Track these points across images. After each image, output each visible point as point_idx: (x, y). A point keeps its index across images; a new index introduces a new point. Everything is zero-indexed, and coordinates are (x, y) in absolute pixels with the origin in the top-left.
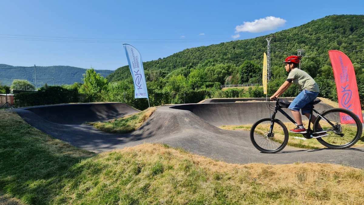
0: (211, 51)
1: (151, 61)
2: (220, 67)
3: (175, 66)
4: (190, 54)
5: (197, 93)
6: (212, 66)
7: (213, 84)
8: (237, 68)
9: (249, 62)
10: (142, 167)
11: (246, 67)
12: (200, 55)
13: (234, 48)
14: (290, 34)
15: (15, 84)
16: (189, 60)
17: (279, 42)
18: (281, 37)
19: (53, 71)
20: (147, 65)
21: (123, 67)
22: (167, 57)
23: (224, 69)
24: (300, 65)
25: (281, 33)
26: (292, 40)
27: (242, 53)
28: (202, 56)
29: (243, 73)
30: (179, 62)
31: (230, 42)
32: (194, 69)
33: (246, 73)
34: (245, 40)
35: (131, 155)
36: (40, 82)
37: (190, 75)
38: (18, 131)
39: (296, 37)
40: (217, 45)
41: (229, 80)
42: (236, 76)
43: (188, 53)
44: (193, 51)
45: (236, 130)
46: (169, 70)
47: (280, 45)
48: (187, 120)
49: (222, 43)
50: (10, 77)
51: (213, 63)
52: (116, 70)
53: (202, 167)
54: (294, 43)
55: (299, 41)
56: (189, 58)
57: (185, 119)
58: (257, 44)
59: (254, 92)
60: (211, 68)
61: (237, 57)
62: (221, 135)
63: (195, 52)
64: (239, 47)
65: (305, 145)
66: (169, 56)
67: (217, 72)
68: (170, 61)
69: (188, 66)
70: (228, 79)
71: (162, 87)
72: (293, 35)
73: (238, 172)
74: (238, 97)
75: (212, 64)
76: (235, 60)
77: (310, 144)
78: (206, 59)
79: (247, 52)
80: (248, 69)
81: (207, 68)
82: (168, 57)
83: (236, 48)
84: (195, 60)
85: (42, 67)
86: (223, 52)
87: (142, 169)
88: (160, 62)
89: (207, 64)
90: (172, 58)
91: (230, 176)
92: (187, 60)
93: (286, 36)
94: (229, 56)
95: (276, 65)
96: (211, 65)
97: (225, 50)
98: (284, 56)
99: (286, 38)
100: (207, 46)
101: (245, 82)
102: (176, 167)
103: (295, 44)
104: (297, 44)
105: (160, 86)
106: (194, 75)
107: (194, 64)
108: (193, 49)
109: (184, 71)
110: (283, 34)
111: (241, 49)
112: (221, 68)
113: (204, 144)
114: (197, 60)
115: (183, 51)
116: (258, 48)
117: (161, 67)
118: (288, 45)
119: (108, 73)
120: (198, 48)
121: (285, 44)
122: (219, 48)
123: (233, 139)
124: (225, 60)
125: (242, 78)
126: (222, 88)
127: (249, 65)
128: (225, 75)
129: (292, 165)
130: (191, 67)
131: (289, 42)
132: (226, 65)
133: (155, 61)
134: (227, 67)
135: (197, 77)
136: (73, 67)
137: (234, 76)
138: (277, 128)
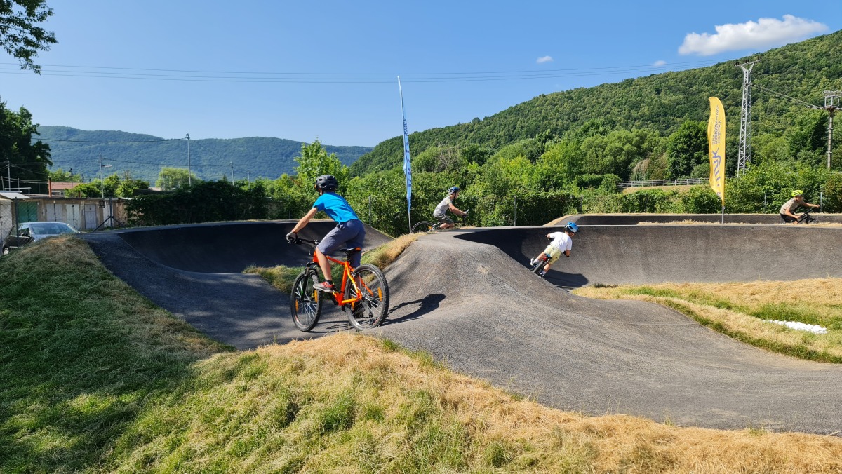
0: (600, 100)
1: (455, 126)
2: (619, 137)
3: (510, 136)
4: (549, 107)
5: (546, 199)
6: (599, 134)
7: (602, 179)
8: (662, 139)
9: (695, 126)
10: (304, 404)
11: (686, 137)
12: (573, 109)
13: (658, 91)
14: (806, 54)
15: (165, 176)
16: (545, 122)
17: (778, 74)
18: (782, 60)
19: (242, 149)
20: (447, 134)
21: (392, 140)
22: (493, 117)
23: (629, 142)
24: (830, 131)
25: (783, 52)
26: (813, 69)
27: (677, 104)
28: (577, 112)
29: (678, 153)
30: (522, 127)
31: (649, 77)
32: (556, 142)
33: (684, 151)
34: (687, 71)
35: (288, 366)
36: (216, 172)
37: (542, 156)
38: (75, 285)
39: (822, 62)
40: (616, 85)
41: (643, 169)
42: (660, 159)
43: (543, 105)
44: (556, 100)
45: (623, 298)
46: (498, 146)
47: (781, 80)
48: (483, 270)
49: (627, 80)
50: (157, 162)
51: (601, 129)
52: (377, 146)
53: (463, 417)
54: (818, 77)
55: (830, 72)
56: (545, 118)
57: (480, 268)
58: (718, 80)
59: (696, 199)
60: (597, 141)
61: (666, 114)
62: (569, 314)
63: (560, 103)
64: (670, 87)
65: (815, 352)
66: (498, 113)
67: (611, 150)
68: (500, 125)
69: (541, 136)
70: (639, 166)
71: (465, 184)
72: (816, 56)
73: (561, 445)
74: (653, 210)
75: (599, 130)
76: (659, 121)
77: (833, 349)
78: (586, 118)
79: (690, 102)
80: (691, 143)
81: (587, 140)
82: (496, 115)
83: (663, 93)
84: (560, 121)
85: (221, 140)
86: (629, 101)
87: (301, 412)
88: (475, 127)
89: (586, 130)
90: (506, 118)
91: (537, 454)
92: (540, 121)
93: (798, 59)
94: (646, 110)
95: (767, 131)
96: (597, 132)
97: (636, 97)
98: (790, 108)
99: (796, 64)
100: (591, 89)
101: (683, 174)
102: (393, 412)
103: (821, 78)
104: (824, 79)
105: (462, 182)
106: (553, 157)
107: (558, 132)
108: (557, 95)
109: (530, 148)
110: (788, 53)
111: (675, 92)
112: (620, 141)
113: (504, 340)
114: (565, 122)
115: (533, 100)
116: (720, 91)
117: (478, 140)
118: (800, 80)
119: (359, 153)
120: (569, 93)
121: (793, 79)
122: (622, 92)
123: (604, 326)
124: (635, 120)
125: (675, 163)
126: (622, 189)
127: (693, 134)
128: (631, 157)
129: (739, 437)
130: (550, 137)
131: (803, 73)
132: (635, 131)
133: (464, 125)
134: (637, 138)
135: (562, 161)
136: (284, 140)
137: (654, 160)
138: (745, 296)
